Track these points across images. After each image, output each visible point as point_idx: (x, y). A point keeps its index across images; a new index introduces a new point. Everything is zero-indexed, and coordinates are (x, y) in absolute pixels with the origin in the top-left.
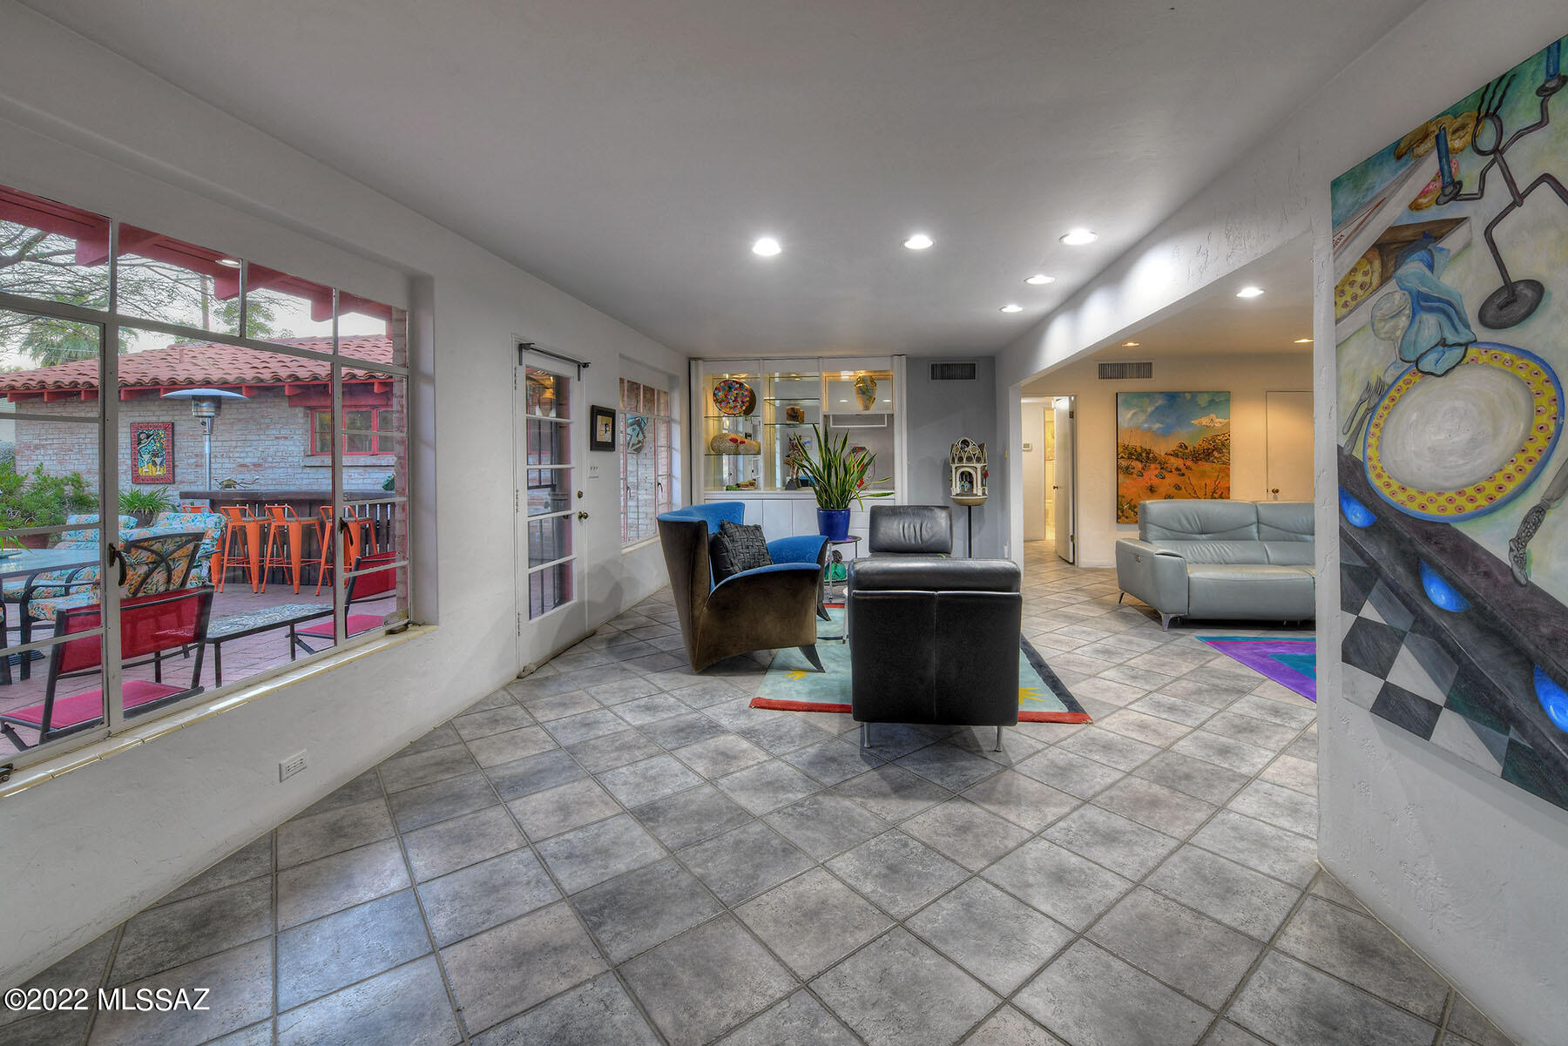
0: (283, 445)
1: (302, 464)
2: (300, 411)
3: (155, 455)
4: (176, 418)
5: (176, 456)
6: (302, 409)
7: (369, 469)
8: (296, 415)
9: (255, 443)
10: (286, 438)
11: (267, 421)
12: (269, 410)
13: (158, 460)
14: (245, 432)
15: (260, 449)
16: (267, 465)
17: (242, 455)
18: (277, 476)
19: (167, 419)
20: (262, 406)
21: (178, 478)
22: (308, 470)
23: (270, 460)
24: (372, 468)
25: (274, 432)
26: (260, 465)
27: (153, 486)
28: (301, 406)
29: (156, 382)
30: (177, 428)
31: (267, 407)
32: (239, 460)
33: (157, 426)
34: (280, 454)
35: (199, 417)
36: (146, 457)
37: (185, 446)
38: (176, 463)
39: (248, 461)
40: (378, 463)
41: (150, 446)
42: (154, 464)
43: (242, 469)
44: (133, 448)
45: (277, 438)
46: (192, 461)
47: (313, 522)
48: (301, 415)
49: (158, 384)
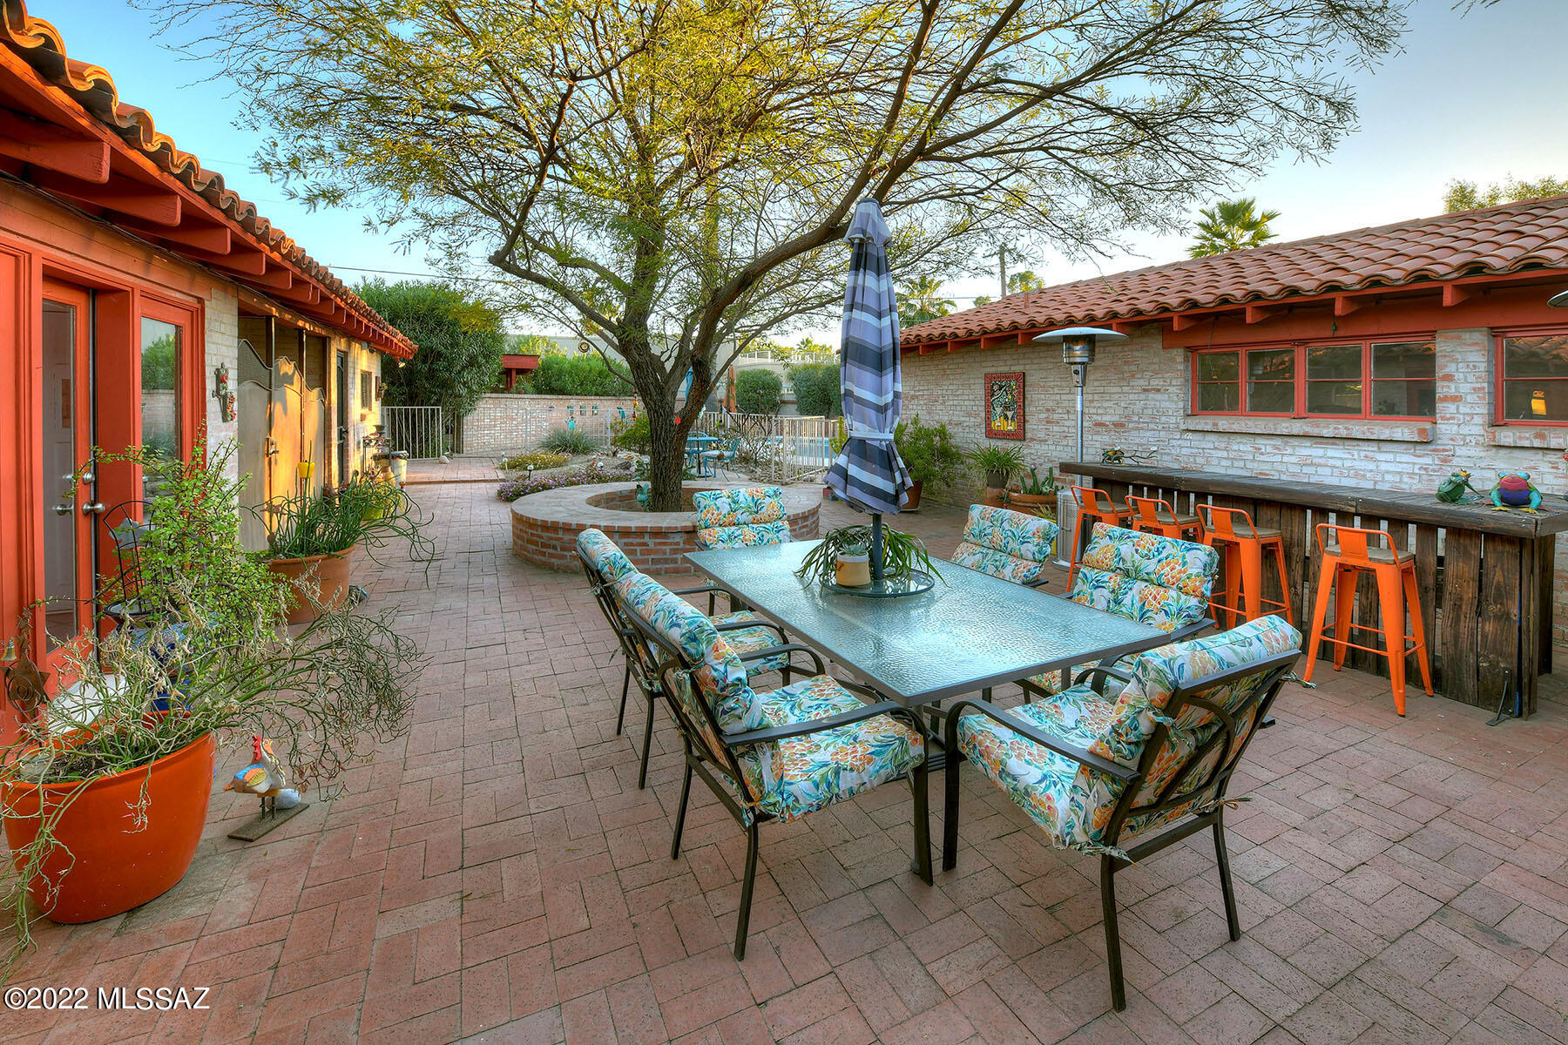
0: (1153, 399)
1: (1183, 427)
2: (1178, 355)
3: (1006, 408)
4: (1028, 367)
5: (1027, 410)
6: (1181, 351)
7: (1294, 442)
8: (1173, 360)
9: (1116, 396)
10: (1159, 390)
11: (1134, 368)
12: (1136, 354)
13: (1010, 414)
14: (1104, 383)
15: (1123, 404)
16: (1131, 425)
17: (1100, 411)
18: (1144, 441)
19: (1018, 369)
20: (1126, 349)
21: (1029, 435)
22: (1190, 436)
23: (1136, 419)
24: (1300, 440)
25: (1142, 382)
26: (1122, 425)
27: (1005, 441)
28: (1179, 347)
29: (1015, 326)
30: (1027, 378)
31: (1132, 350)
32: (1095, 417)
33: (1008, 376)
34: (1150, 412)
35: (1072, 364)
36: (999, 410)
37: (1039, 401)
38: (1027, 418)
39: (1106, 419)
40: (1315, 431)
41: (1003, 397)
42: (1006, 417)
43: (1098, 429)
44: (987, 401)
45: (1145, 390)
46: (1043, 416)
47: (1273, 540)
48: (1180, 359)
49: (1016, 328)
